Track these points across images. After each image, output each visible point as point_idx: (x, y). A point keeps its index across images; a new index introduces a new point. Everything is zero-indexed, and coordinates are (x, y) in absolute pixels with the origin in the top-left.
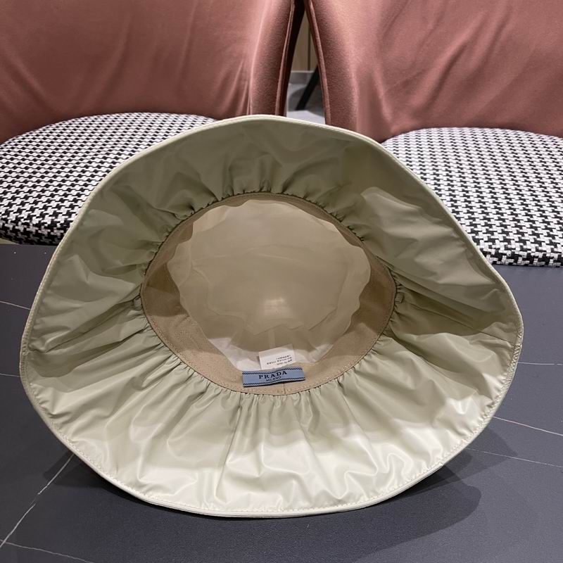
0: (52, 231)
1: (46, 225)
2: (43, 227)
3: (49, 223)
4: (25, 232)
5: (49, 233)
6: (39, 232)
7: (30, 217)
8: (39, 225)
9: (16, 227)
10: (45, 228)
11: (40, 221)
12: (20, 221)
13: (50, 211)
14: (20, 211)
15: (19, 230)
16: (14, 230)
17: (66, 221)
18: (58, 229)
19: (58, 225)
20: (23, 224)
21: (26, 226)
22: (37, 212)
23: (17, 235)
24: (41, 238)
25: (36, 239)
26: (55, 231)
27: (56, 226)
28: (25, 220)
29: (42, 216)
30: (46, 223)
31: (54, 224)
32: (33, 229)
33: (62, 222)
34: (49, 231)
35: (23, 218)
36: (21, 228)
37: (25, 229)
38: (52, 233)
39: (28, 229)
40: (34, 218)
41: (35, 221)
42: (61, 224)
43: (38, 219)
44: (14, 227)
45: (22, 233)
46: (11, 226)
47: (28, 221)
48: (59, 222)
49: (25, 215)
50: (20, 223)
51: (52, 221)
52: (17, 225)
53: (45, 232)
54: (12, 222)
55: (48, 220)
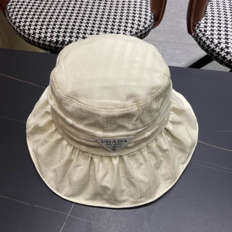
0: (57, 45)
1: (54, 42)
2: (52, 43)
3: (55, 41)
4: (44, 44)
5: (55, 46)
6: (51, 45)
7: (45, 37)
8: (50, 42)
9: (39, 42)
10: (54, 43)
11: (50, 40)
12: (41, 38)
13: (55, 34)
14: (40, 33)
15: (40, 43)
16: (38, 43)
17: (63, 40)
18: (60, 44)
19: (60, 42)
20: (42, 40)
21: (44, 42)
22: (49, 35)
23: (40, 45)
24: (51, 48)
25: (49, 48)
26: (58, 45)
27: (58, 43)
28: (43, 38)
29: (51, 37)
30: (54, 41)
31: (57, 42)
32: (47, 43)
33: (61, 41)
34: (55, 45)
35: (42, 37)
36: (42, 42)
37: (43, 43)
38: (57, 46)
39: (45, 43)
40: (48, 37)
41: (48, 39)
42: (61, 42)
43: (50, 39)
44: (38, 41)
45: (42, 45)
46: (37, 41)
47: (45, 39)
48: (60, 41)
49: (43, 35)
50: (41, 40)
51: (57, 40)
52: (40, 40)
53: (53, 45)
54: (37, 39)
55: (54, 39)
